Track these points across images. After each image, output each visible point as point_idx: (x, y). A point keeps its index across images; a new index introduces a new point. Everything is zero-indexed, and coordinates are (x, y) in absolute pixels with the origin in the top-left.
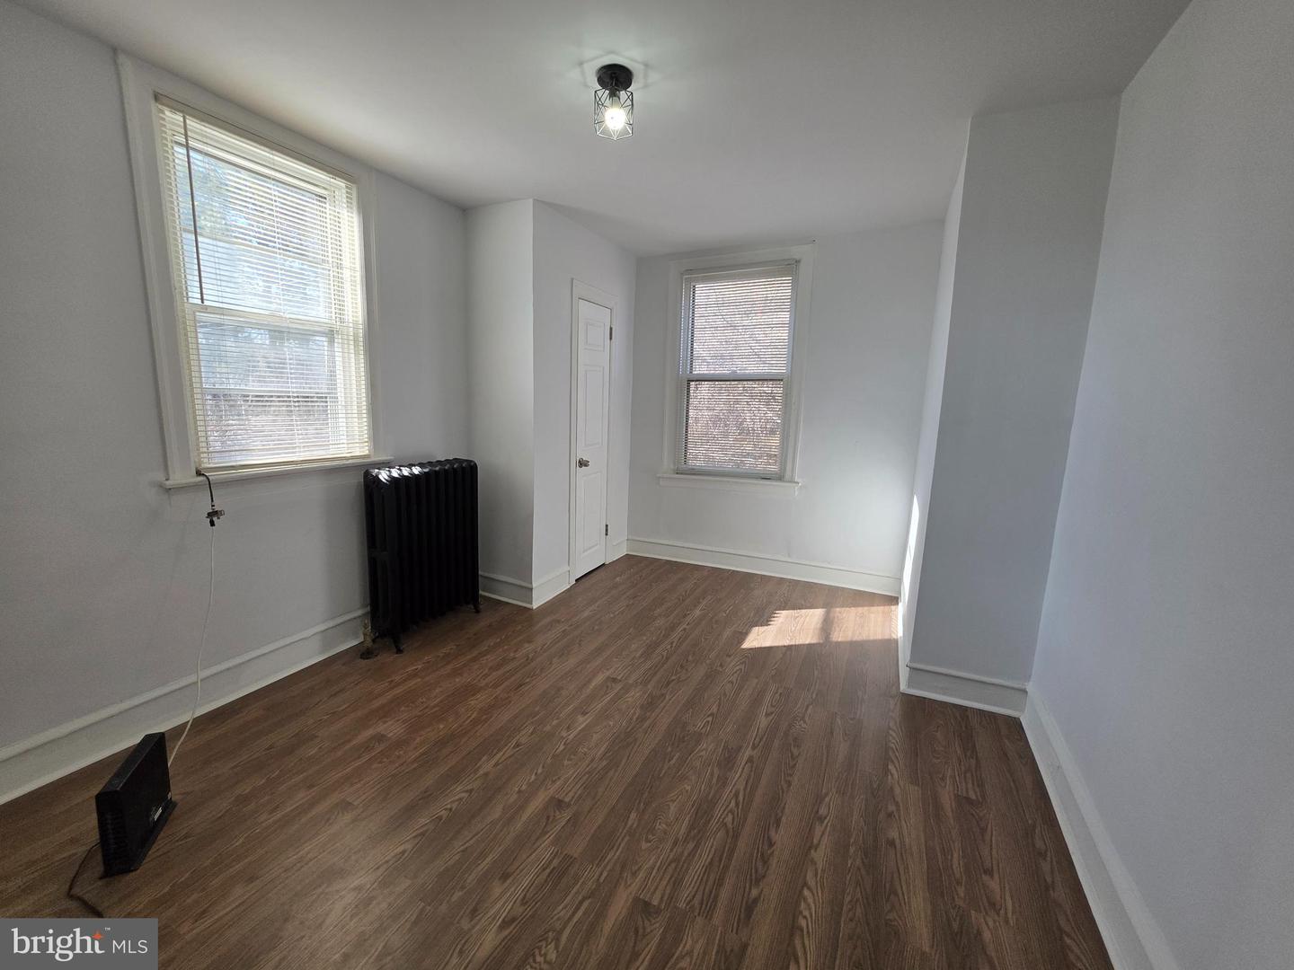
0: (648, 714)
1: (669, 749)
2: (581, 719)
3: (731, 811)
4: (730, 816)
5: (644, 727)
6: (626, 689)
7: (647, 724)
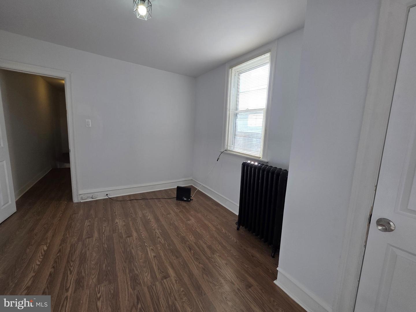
0: (131, 275)
1: (109, 268)
2: (153, 254)
3: (71, 266)
4: (72, 265)
5: (127, 269)
6: (154, 277)
7: (127, 271)
